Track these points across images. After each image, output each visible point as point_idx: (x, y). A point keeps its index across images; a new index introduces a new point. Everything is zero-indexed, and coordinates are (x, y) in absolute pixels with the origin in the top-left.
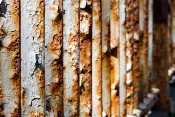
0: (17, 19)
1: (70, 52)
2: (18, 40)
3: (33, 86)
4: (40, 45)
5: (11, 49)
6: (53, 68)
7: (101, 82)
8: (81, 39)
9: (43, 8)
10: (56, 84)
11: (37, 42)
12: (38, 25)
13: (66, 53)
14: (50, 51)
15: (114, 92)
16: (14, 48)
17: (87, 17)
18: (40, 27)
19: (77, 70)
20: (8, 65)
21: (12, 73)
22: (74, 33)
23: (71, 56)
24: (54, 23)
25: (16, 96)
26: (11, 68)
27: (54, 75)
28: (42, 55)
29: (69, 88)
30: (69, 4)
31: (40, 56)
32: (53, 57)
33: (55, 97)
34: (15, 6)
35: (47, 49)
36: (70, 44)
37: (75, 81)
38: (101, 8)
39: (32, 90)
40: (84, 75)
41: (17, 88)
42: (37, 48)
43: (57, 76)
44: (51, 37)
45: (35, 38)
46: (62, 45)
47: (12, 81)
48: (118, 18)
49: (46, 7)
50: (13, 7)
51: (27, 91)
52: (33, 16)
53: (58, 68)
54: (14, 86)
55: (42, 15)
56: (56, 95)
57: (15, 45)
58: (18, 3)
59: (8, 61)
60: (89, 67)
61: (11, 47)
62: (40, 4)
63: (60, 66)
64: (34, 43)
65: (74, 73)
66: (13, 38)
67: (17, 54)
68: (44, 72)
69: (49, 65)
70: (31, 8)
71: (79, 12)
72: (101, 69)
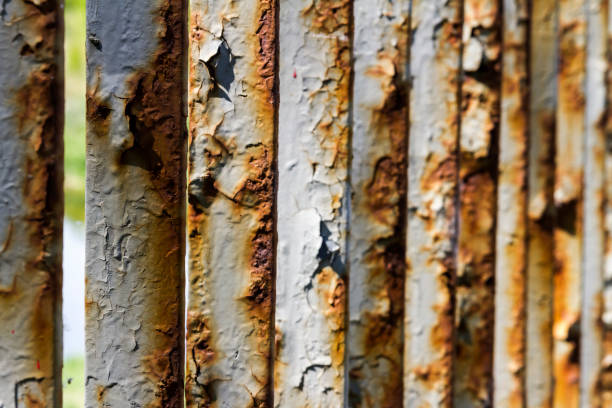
0: (266, 108)
1: (426, 213)
2: (268, 173)
3: (309, 324)
4: (334, 193)
5: (244, 203)
6: (372, 265)
7: (523, 316)
8: (463, 172)
9: (348, 70)
10: (381, 318)
11: (324, 181)
12: (328, 127)
13: (412, 217)
14: (365, 211)
15: (563, 349)
16: (257, 200)
17: (482, 99)
18: (336, 131)
19: (449, 274)
20: (235, 255)
21: (246, 280)
22: (442, 153)
23: (429, 228)
24: (380, 120)
25: (257, 357)
26: (243, 263)
27: (375, 290)
28: (339, 224)
29: (421, 333)
30: (425, 57)
31: (333, 229)
32: (372, 230)
33: (374, 363)
34: (262, 64)
35: (355, 204)
36: (426, 188)
37: (440, 311)
38: (528, 69)
39: (306, 336)
40: (470, 290)
41: (261, 329)
42: (324, 201)
43: (384, 293)
44: (368, 164)
45: (318, 168)
46: (402, 192)
47: (244, 306)
48: (580, 104)
49: (358, 66)
50: (254, 68)
51: (287, 340)
52: (313, 96)
53: (390, 266)
54: (251, 323)
55: (344, 92)
56: (381, 356)
57: (259, 190)
58: (270, 55)
59: (232, 243)
60: (487, 266)
61: (246, 196)
62: (339, 58)
63: (394, 261)
64: (315, 185)
65: (439, 283)
66: (250, 168)
67: (265, 219)
68: (345, 278)
69: (359, 256)
70: (309, 71)
71: (459, 84)
72: (525, 272)
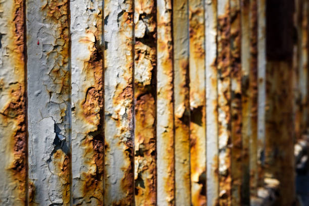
0: (20, 62)
1: (116, 117)
2: (22, 99)
3: (50, 181)
4: (62, 107)
5: (10, 116)
6: (86, 147)
7: (173, 170)
8: (137, 94)
9: (68, 40)
10: (92, 176)
11: (56, 102)
12: (58, 72)
13: (109, 119)
14: (82, 117)
15: (197, 188)
16: (16, 114)
17: (147, 53)
18: (62, 74)
19: (130, 150)
20: (5, 145)
21: (12, 158)
22: (124, 84)
23: (118, 125)
24: (88, 67)
25: (18, 202)
26: (10, 149)
27: (89, 160)
28: (65, 125)
29: (115, 183)
30: (113, 31)
31: (62, 128)
32: (85, 127)
33: (89, 201)
34: (17, 38)
35: (76, 114)
36: (116, 103)
37: (126, 170)
38: (172, 37)
39: (49, 188)
40: (142, 158)
41: (21, 186)
42: (56, 113)
43: (93, 162)
44: (82, 91)
45: (53, 95)
46: (101, 106)
47: (11, 173)
48: (203, 54)
49: (73, 38)
50: (13, 40)
51: (38, 191)
52: (49, 54)
53: (96, 147)
54: (14, 183)
55: (65, 52)
56: (93, 197)
57: (17, 108)
58: (21, 33)
59: (4, 138)
60: (152, 144)
61: (10, 112)
62: (62, 33)
63: (98, 144)
64: (51, 104)
65: (125, 155)
66: (12, 96)
67: (21, 124)
68: (69, 156)
69: (79, 142)
70: (46, 41)
71: (133, 46)
72: (173, 147)
